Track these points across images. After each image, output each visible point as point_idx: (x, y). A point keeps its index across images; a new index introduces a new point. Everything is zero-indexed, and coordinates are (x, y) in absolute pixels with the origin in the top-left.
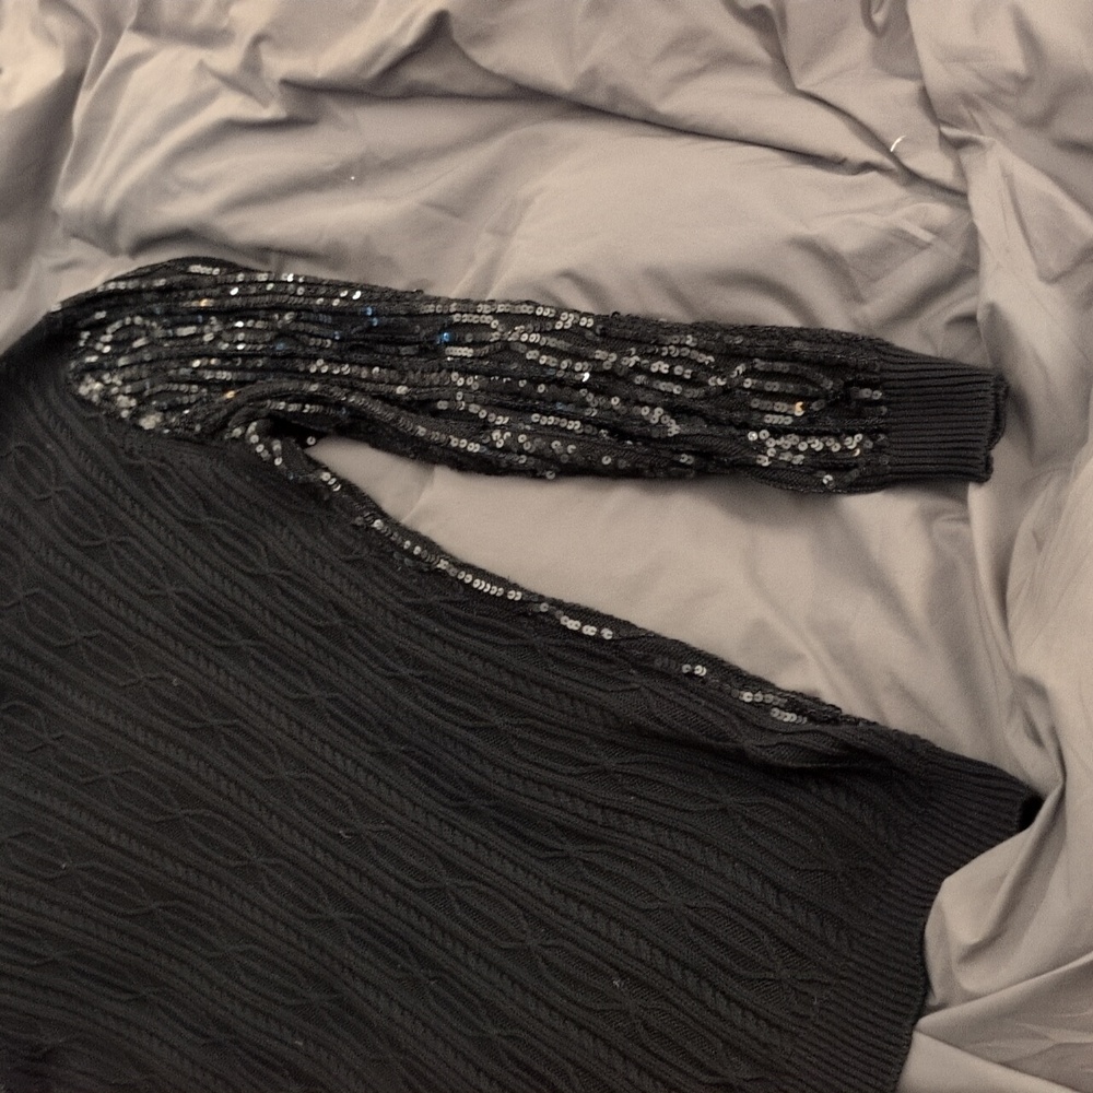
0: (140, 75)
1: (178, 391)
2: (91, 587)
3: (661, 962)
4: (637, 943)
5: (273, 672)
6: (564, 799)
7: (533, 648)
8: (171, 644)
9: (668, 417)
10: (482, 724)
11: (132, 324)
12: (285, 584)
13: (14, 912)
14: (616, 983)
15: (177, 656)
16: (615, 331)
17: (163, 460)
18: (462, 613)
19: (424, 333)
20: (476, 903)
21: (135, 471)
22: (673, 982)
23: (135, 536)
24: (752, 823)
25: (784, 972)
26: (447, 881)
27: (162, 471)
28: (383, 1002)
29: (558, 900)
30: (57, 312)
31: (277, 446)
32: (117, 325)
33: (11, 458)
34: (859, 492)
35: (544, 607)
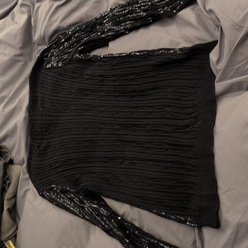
0: (40, 10)
1: (63, 57)
2: (60, 98)
3: (172, 101)
4: (167, 100)
5: (94, 95)
6: (148, 84)
7: (134, 62)
8: (76, 100)
9: (144, 13)
10: (130, 80)
11: (53, 52)
12: (91, 78)
13: (64, 159)
14: (166, 109)
15: (78, 101)
16: (130, 3)
17: (64, 70)
18: (120, 62)
19: (99, 21)
20: (139, 110)
21: (61, 75)
22: (176, 103)
23: (64, 86)
24: (181, 72)
25: (193, 91)
26: (134, 110)
27: (65, 72)
28: (130, 137)
29: (152, 101)
30: (39, 56)
31: (82, 55)
32: (50, 54)
33: (40, 86)
34: (180, 11)
35: (133, 53)
